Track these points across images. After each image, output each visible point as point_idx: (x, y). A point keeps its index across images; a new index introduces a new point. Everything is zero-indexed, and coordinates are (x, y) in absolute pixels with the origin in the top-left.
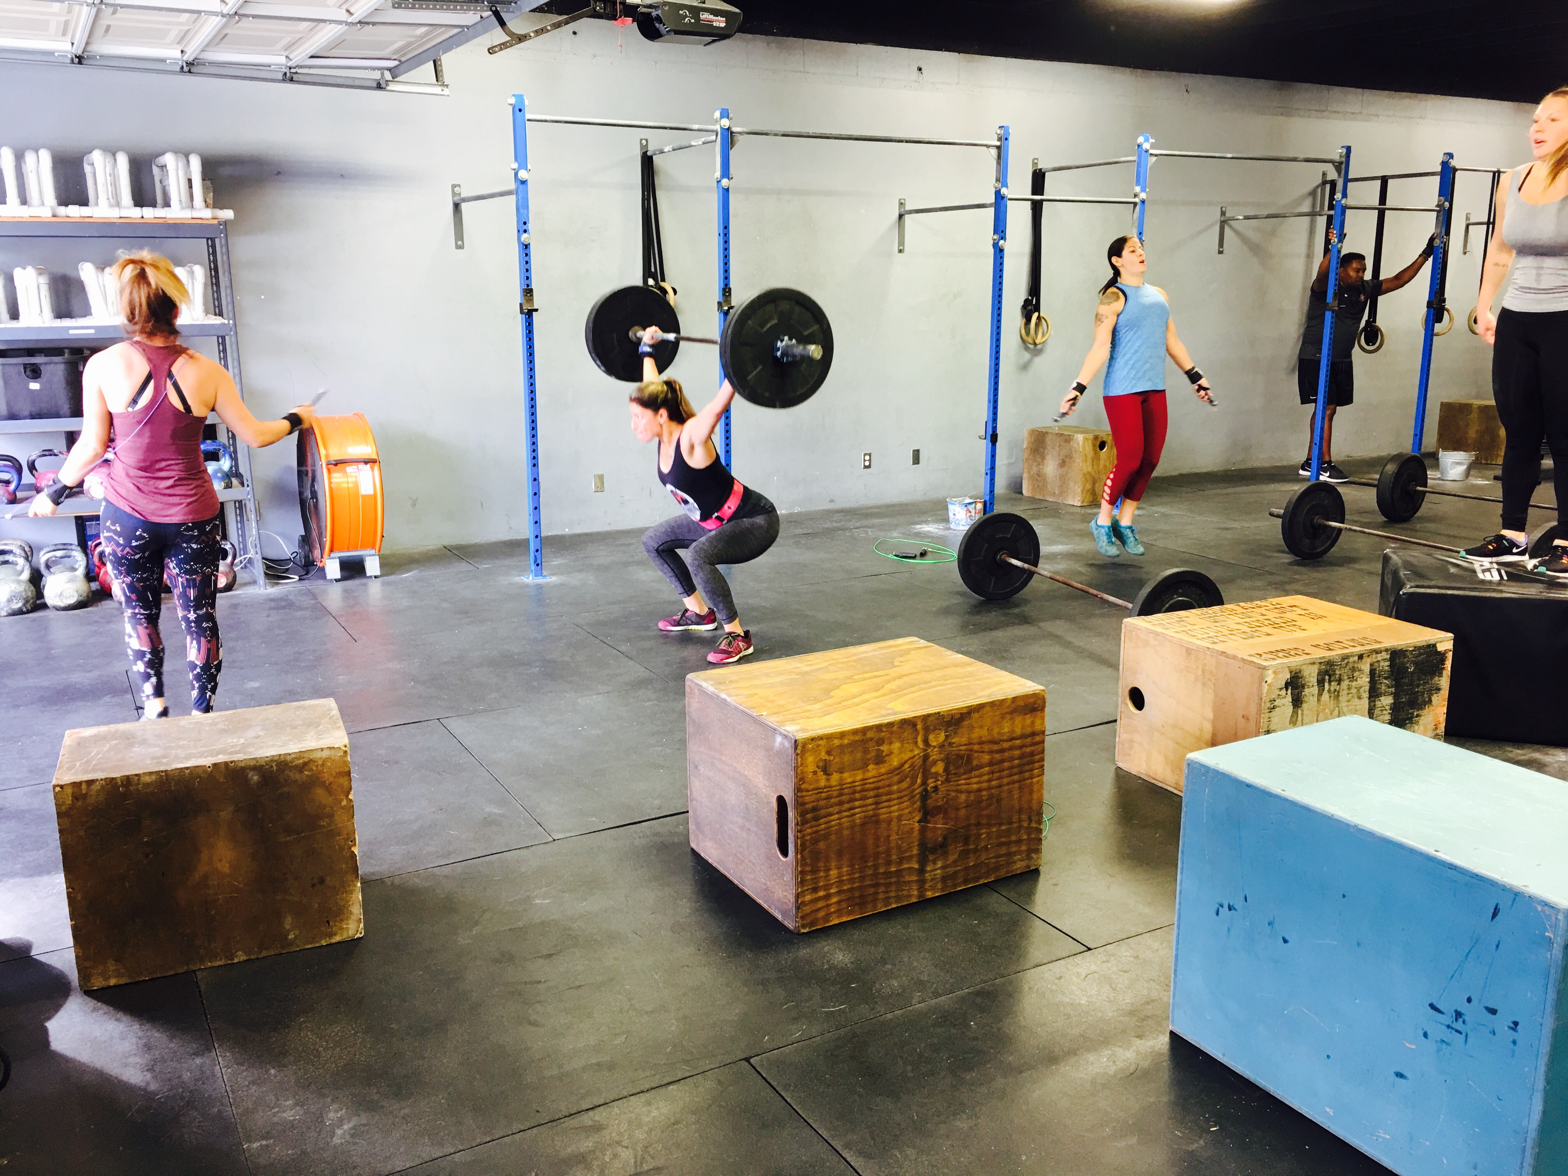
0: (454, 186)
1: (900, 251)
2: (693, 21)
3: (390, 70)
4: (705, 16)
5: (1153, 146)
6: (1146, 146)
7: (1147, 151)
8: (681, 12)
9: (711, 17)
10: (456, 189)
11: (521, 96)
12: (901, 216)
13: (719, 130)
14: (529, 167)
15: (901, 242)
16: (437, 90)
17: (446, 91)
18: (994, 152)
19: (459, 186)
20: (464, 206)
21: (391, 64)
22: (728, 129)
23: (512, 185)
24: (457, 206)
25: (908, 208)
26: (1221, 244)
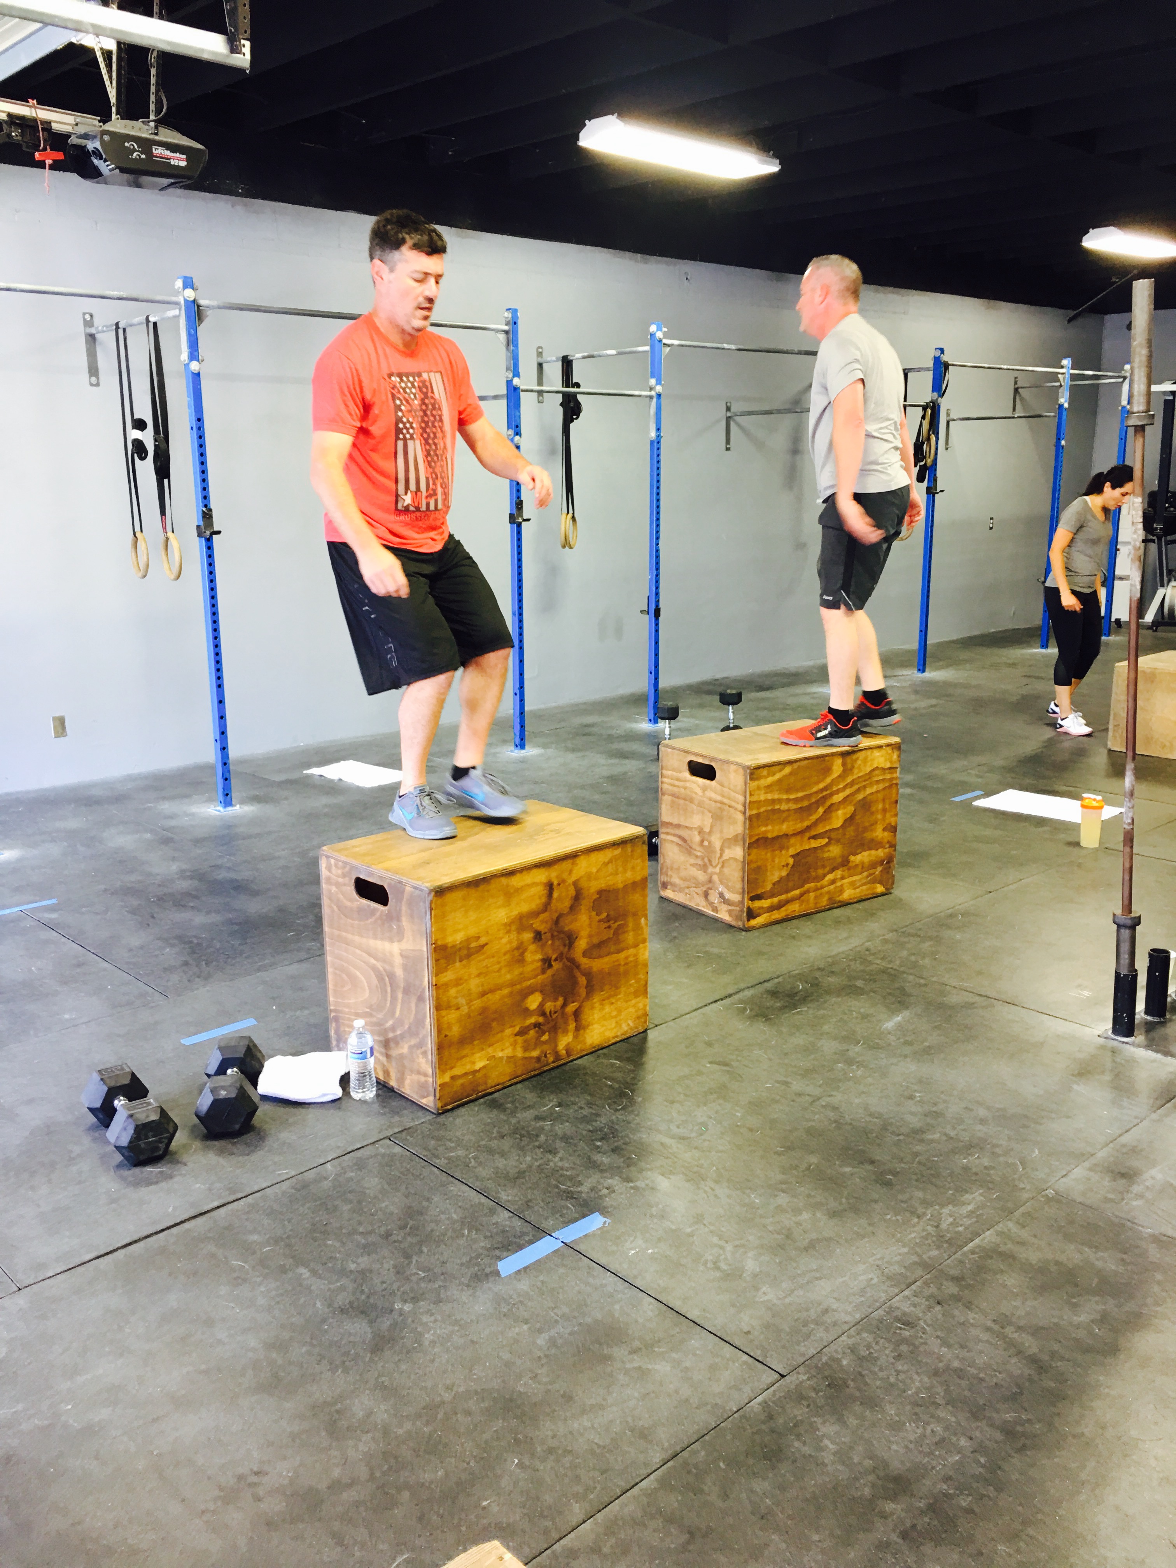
2: (143, 156)
4: (158, 151)
5: (666, 335)
6: (659, 335)
8: (126, 144)
9: (168, 153)
13: (182, 302)
22: (194, 301)
26: (728, 441)
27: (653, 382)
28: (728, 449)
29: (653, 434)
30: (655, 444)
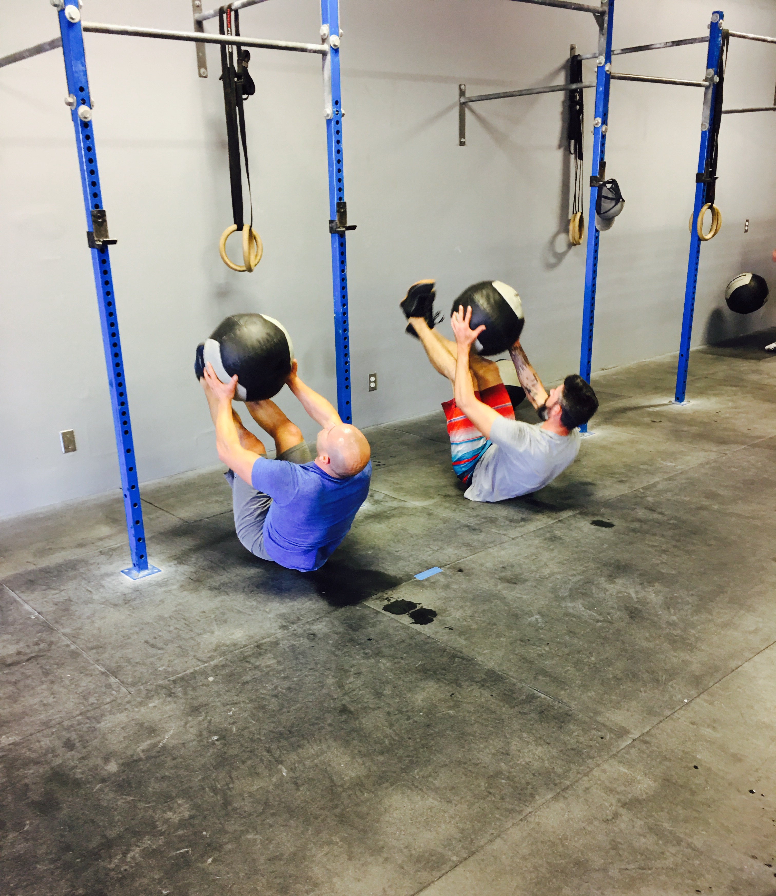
26: (462, 134)
27: (325, 29)
28: (462, 144)
29: (329, 110)
30: (333, 123)
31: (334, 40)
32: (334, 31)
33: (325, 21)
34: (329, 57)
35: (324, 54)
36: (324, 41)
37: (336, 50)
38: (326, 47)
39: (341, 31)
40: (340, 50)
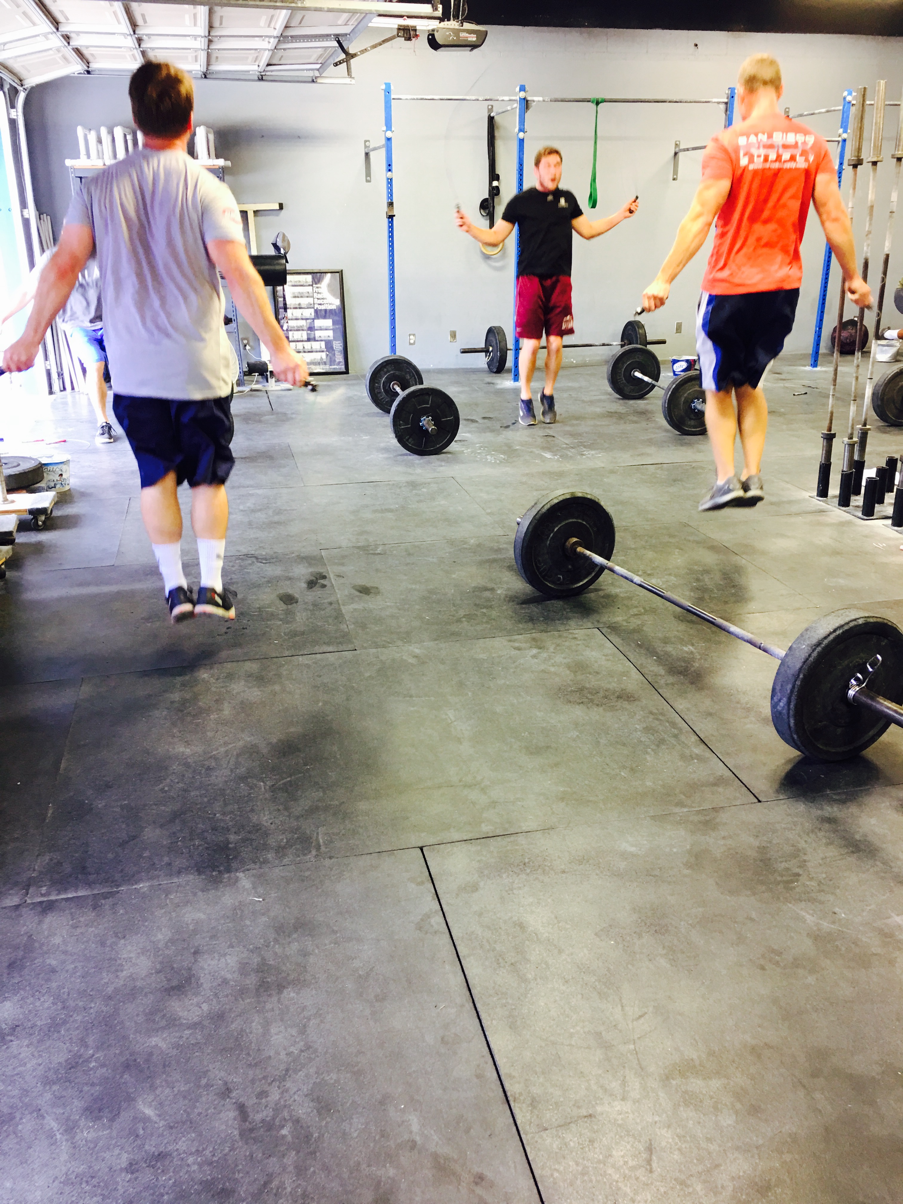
0: (366, 141)
1: (674, 179)
2: (456, 38)
3: (318, 70)
4: (463, 35)
6: (849, 98)
7: (849, 102)
9: (467, 35)
10: (367, 144)
11: (390, 84)
12: (676, 154)
13: (519, 100)
14: (393, 129)
15: (675, 172)
16: (348, 80)
17: (353, 82)
18: (723, 107)
19: (369, 141)
20: (372, 155)
21: (318, 66)
23: (383, 142)
24: (367, 154)
25: (682, 147)
31: (845, 136)
32: (845, 131)
33: (841, 127)
34: (840, 144)
35: (838, 142)
36: (840, 136)
37: (844, 140)
38: (840, 139)
39: (849, 131)
40: (847, 141)
